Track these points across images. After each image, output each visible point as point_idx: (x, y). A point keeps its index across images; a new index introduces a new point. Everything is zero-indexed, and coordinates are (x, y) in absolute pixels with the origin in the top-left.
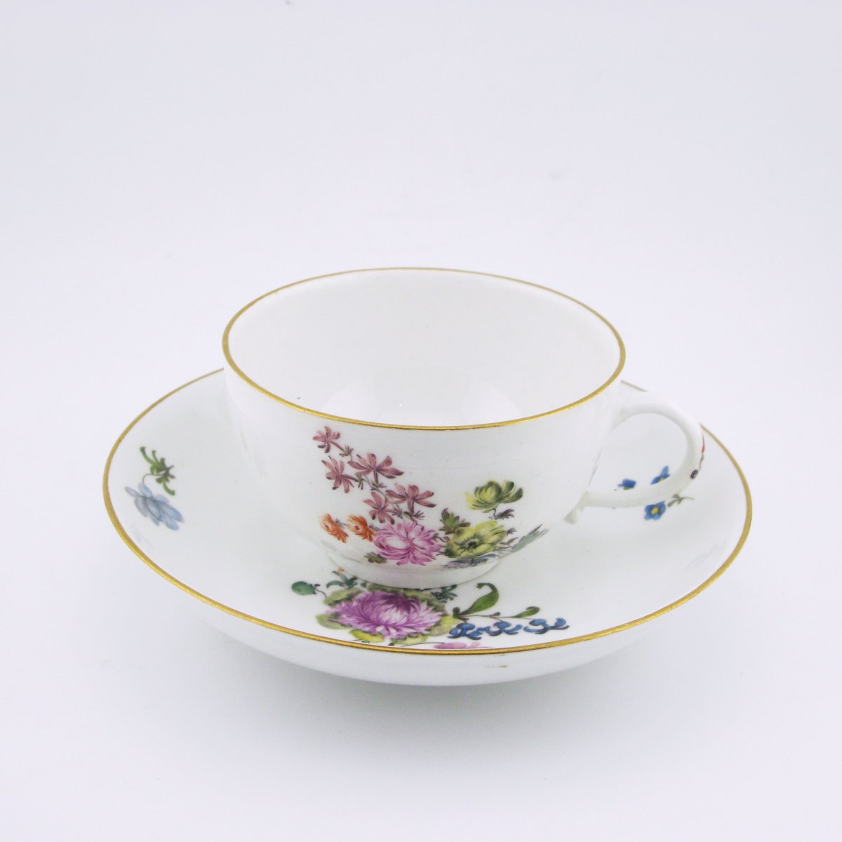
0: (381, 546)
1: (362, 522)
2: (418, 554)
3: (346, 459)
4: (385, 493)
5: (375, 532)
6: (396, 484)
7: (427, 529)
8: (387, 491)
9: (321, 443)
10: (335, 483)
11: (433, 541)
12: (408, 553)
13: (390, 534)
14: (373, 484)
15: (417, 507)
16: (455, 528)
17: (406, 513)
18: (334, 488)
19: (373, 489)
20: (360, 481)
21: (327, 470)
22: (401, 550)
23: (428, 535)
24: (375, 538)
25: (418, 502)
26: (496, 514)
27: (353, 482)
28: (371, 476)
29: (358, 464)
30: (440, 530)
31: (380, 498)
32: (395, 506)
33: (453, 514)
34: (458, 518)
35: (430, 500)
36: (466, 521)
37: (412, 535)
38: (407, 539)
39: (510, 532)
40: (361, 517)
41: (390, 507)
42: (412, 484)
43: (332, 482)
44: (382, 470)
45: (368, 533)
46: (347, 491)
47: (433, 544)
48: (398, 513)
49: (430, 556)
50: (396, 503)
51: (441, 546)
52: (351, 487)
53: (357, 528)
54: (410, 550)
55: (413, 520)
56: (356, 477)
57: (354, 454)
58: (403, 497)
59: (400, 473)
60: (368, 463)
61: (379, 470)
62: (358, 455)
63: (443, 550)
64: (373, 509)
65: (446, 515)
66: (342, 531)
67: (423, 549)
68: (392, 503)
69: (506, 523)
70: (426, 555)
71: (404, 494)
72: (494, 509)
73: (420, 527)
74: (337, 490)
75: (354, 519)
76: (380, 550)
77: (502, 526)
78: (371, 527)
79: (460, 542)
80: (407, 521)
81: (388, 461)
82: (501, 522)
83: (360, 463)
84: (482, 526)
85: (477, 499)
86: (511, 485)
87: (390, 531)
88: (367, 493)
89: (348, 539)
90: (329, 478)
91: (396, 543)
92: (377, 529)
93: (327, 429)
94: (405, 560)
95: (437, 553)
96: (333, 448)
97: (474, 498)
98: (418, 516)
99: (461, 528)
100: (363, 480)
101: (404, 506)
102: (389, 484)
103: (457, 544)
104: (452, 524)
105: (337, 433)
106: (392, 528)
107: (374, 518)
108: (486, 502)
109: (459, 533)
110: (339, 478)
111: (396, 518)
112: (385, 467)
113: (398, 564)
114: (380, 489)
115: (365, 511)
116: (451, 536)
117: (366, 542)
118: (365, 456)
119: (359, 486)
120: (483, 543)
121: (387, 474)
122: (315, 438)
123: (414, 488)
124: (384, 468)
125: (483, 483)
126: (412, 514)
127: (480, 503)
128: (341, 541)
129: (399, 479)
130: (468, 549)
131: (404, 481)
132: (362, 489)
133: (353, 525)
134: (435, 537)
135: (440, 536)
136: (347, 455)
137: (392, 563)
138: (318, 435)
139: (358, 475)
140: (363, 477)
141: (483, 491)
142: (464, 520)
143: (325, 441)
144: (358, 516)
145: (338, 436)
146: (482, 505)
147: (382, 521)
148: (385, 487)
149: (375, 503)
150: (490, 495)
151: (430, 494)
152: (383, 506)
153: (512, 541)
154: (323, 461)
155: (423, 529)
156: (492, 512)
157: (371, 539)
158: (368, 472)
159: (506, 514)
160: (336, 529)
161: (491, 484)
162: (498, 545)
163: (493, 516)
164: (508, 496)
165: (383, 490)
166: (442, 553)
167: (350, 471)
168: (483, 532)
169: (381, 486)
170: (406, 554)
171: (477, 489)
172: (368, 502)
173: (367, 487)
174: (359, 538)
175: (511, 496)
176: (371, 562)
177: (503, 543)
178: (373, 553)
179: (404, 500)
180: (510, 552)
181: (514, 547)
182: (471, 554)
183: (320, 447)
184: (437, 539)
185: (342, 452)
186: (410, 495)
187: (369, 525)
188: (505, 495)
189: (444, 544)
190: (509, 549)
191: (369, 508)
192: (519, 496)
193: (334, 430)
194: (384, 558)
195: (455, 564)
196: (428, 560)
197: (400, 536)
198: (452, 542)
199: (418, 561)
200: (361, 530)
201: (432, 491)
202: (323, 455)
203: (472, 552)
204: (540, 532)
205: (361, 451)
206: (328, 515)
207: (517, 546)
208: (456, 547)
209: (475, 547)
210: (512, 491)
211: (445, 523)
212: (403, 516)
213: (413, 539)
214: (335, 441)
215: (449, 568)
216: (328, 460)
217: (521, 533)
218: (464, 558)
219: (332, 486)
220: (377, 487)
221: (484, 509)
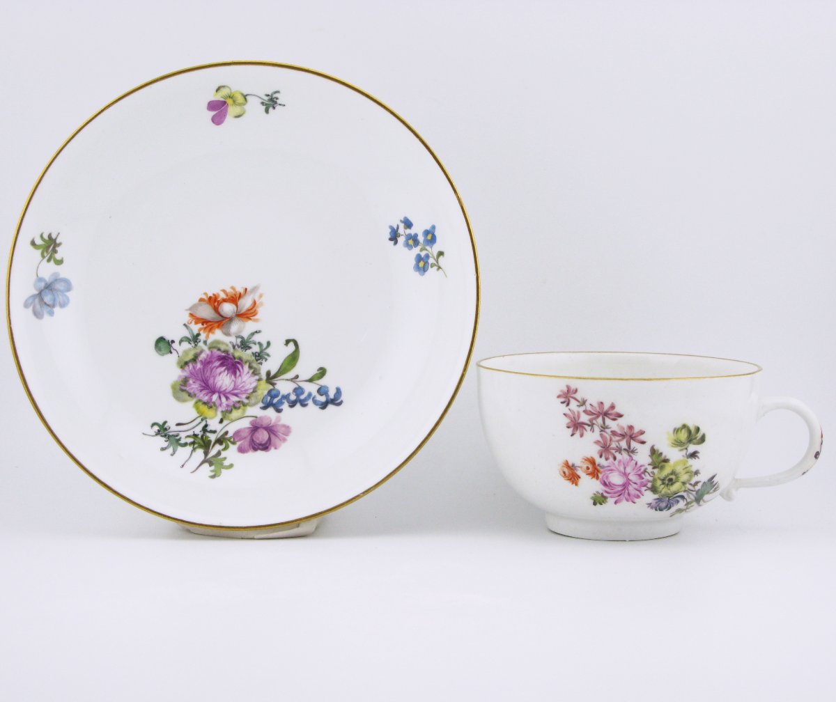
0: (605, 484)
1: (592, 462)
2: (631, 489)
3: (582, 408)
4: (610, 433)
5: (601, 470)
6: (618, 425)
8: (612, 432)
10: (573, 431)
11: (643, 475)
13: (612, 470)
14: (602, 427)
15: (634, 444)
16: (660, 463)
17: (625, 449)
18: (572, 435)
19: (602, 431)
20: (591, 425)
21: (567, 421)
22: (619, 485)
23: (640, 470)
24: (600, 476)
25: (634, 440)
26: (688, 454)
27: (586, 427)
28: (600, 420)
29: (590, 411)
30: (649, 465)
31: (606, 438)
32: (617, 444)
33: (658, 451)
34: (661, 454)
35: (642, 438)
36: (667, 458)
37: (629, 470)
38: (625, 475)
39: (697, 473)
40: (591, 457)
41: (614, 445)
42: (630, 424)
43: (571, 430)
44: (609, 414)
45: (596, 471)
46: (582, 436)
47: (643, 479)
49: (640, 491)
50: (618, 441)
51: (649, 481)
52: (585, 432)
53: (588, 468)
54: (625, 486)
55: (630, 456)
56: (588, 422)
57: (587, 404)
58: (623, 436)
59: (620, 416)
60: (598, 409)
61: (606, 414)
62: (591, 405)
63: (649, 485)
64: (601, 448)
65: (653, 451)
66: (576, 474)
67: (635, 483)
68: (615, 441)
69: (694, 464)
70: (636, 490)
71: (624, 433)
72: (686, 449)
73: (635, 463)
74: (575, 436)
75: (586, 460)
76: (604, 488)
77: (691, 466)
78: (599, 465)
79: (662, 478)
80: (625, 456)
81: (613, 407)
82: (691, 462)
83: (593, 411)
84: (677, 463)
85: (675, 438)
86: (698, 429)
87: (612, 468)
88: (596, 435)
89: (581, 482)
90: (568, 427)
91: (616, 479)
92: (603, 467)
93: (568, 387)
94: (622, 496)
95: (645, 488)
96: (573, 402)
97: (672, 437)
98: (633, 452)
99: (664, 464)
100: (594, 424)
101: (623, 444)
102: (613, 425)
103: (660, 479)
104: (658, 460)
105: (575, 389)
106: (614, 464)
107: (601, 456)
108: (681, 442)
109: (662, 468)
110: (576, 426)
111: (617, 455)
112: (610, 412)
113: (616, 503)
114: (606, 430)
115: (593, 451)
116: (656, 471)
117: (594, 480)
118: (595, 404)
119: (591, 430)
120: (678, 481)
121: (613, 417)
122: (559, 397)
123: (631, 428)
124: (608, 413)
125: (679, 425)
126: (630, 451)
127: (678, 442)
128: (574, 485)
129: (620, 421)
130: (668, 485)
131: (623, 422)
132: (593, 432)
133: (585, 466)
134: (645, 471)
135: (648, 470)
136: (582, 405)
137: (611, 501)
138: (561, 393)
139: (591, 420)
140: (594, 422)
141: (679, 431)
142: (665, 456)
143: (566, 397)
144: (589, 457)
145: (576, 391)
146: (678, 444)
147: (607, 459)
148: (610, 428)
149: (602, 442)
150: (683, 436)
151: (642, 433)
152: (608, 444)
153: (697, 483)
154: (565, 414)
155: (636, 464)
156: (685, 451)
157: (597, 478)
158: (598, 417)
159: (694, 455)
160: (571, 475)
161: (684, 426)
162: (688, 486)
163: (684, 454)
164: (696, 438)
165: (608, 431)
166: (649, 489)
167: (584, 418)
168: (679, 469)
169: (607, 428)
170: (623, 490)
171: (675, 430)
172: (597, 442)
173: (597, 429)
174: (589, 477)
175: (698, 438)
176: (595, 504)
177: (691, 484)
178: (598, 492)
179: (624, 438)
180: (694, 499)
181: (697, 492)
182: (669, 491)
183: (562, 403)
184: (646, 474)
185: (578, 404)
186: (628, 433)
187: (597, 464)
188: (693, 437)
189: (651, 479)
190: (694, 493)
191: (598, 448)
192: (703, 440)
193: (573, 387)
194: (605, 498)
195: (656, 503)
196: (638, 497)
197: (620, 472)
198: (656, 477)
199: (631, 498)
200: (590, 470)
201: (644, 430)
202: (564, 409)
203: (669, 489)
204: (715, 482)
205: (593, 400)
206: (567, 461)
207: (700, 493)
208: (659, 482)
209: (672, 484)
210: (698, 434)
211: (652, 459)
212: (623, 452)
213: (629, 474)
214: (575, 396)
215: (652, 508)
216: (568, 412)
217: (703, 478)
218: (663, 496)
219: (571, 434)
220: (604, 428)
221: (680, 448)
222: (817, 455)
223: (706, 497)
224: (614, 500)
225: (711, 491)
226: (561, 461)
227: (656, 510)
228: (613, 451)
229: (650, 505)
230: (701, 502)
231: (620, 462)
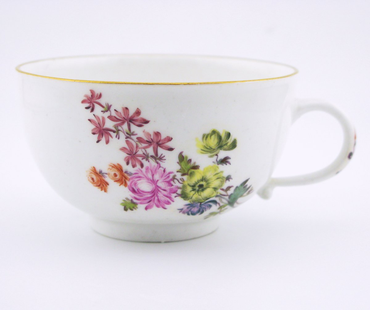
0: (133, 191)
1: (119, 168)
2: (161, 195)
3: (107, 114)
4: (136, 140)
5: (129, 177)
6: (144, 131)
7: (168, 171)
8: (138, 138)
9: (87, 105)
10: (99, 137)
11: (172, 182)
12: (154, 195)
13: (140, 177)
14: (127, 133)
15: (161, 151)
16: (189, 170)
17: (152, 156)
18: (98, 142)
19: (127, 138)
20: (117, 132)
21: (93, 127)
22: (148, 192)
23: (168, 177)
24: (128, 183)
25: (161, 147)
26: (218, 160)
27: (112, 133)
28: (125, 126)
29: (115, 117)
30: (177, 172)
31: (132, 145)
32: (143, 150)
33: (187, 157)
34: (190, 160)
35: (170, 144)
36: (196, 164)
37: (157, 177)
38: (154, 182)
39: (228, 178)
40: (118, 164)
41: (140, 152)
42: (156, 130)
43: (96, 136)
44: (133, 120)
45: (124, 178)
46: (107, 142)
47: (172, 185)
48: (146, 157)
49: (170, 198)
50: (145, 148)
51: (179, 188)
52: (110, 138)
53: (115, 175)
54: (154, 192)
55: (158, 163)
56: (114, 129)
57: (112, 109)
58: (149, 143)
59: (147, 122)
60: (123, 115)
61: (131, 120)
62: (115, 110)
63: (179, 191)
64: (127, 155)
65: (181, 158)
66: (104, 180)
67: (165, 190)
68: (141, 148)
69: (225, 170)
70: (167, 197)
71: (151, 140)
72: (217, 155)
73: (163, 170)
74: (100, 142)
75: (113, 167)
76: (133, 195)
77: (222, 172)
78: (126, 172)
79: (192, 185)
80: (153, 163)
81: (138, 113)
82: (222, 167)
83: (118, 117)
85: (205, 144)
86: (229, 135)
87: (140, 175)
88: (122, 142)
89: (109, 188)
90: (94, 134)
91: (145, 186)
92: (130, 174)
93: (92, 92)
94: (152, 203)
95: (175, 195)
96: (97, 107)
97: (201, 143)
98: (161, 158)
99: (193, 170)
100: (119, 130)
101: (150, 151)
102: (139, 132)
103: (190, 186)
104: (187, 166)
105: (99, 94)
106: (141, 171)
107: (128, 163)
108: (211, 148)
109: (191, 175)
110: (101, 132)
111: (144, 162)
112: (136, 118)
113: (146, 208)
114: (132, 137)
115: (120, 158)
116: (185, 177)
117: (122, 187)
118: (120, 110)
119: (116, 137)
120: (209, 187)
121: (138, 123)
122: (83, 102)
123: (157, 134)
125: (208, 131)
126: (158, 158)
127: (207, 149)
128: (103, 191)
129: (146, 127)
130: (198, 191)
131: (150, 128)
132: (119, 138)
133: (112, 173)
134: (174, 178)
135: (177, 177)
136: (107, 111)
137: (141, 207)
138: (85, 98)
139: (116, 126)
140: (120, 128)
141: (209, 137)
142: (195, 163)
143: (91, 103)
144: (116, 164)
145: (100, 96)
146: (208, 150)
147: (134, 166)
148: (136, 134)
149: (129, 149)
150: (213, 142)
151: (169, 139)
152: (134, 152)
153: (229, 188)
154: (89, 120)
155: (164, 171)
156: (216, 157)
157: (126, 185)
158: (123, 123)
159: (225, 161)
160: (99, 181)
161: (214, 132)
162: (220, 191)
163: (215, 161)
164: (226, 144)
165: (134, 137)
166: (179, 195)
167: (109, 124)
169: (133, 134)
170: (152, 197)
171: (204, 136)
172: (123, 149)
173: (122, 136)
174: (117, 184)
175: (229, 144)
176: (126, 209)
177: (223, 190)
178: (127, 199)
179: (150, 145)
180: (226, 202)
181: (230, 196)
182: (200, 197)
183: (87, 108)
184: (175, 181)
185: (103, 109)
186: (155, 140)
187: (124, 171)
188: (224, 143)
189: (180, 185)
190: (227, 197)
191: (124, 155)
192: (234, 145)
193: (97, 92)
194: (135, 204)
195: (188, 208)
196: (168, 203)
197: (148, 179)
198: (186, 183)
199: (161, 204)
200: (118, 177)
201: (171, 136)
202: (88, 114)
203: (200, 195)
204: (248, 187)
205: (117, 106)
206: (94, 167)
207: (233, 197)
208: (189, 189)
209: (203, 190)
210: (229, 140)
211: (181, 166)
212: (150, 159)
213: (158, 181)
214: (98, 101)
215: (184, 213)
216: (93, 118)
217: (235, 182)
218: (194, 201)
219: (96, 140)
220: (130, 135)
221: (209, 154)
222: (350, 156)
223: (239, 200)
224: (145, 206)
225: (245, 194)
226: (89, 168)
227: (188, 214)
228: (140, 158)
229: (181, 210)
230: (235, 204)
231: (147, 169)
